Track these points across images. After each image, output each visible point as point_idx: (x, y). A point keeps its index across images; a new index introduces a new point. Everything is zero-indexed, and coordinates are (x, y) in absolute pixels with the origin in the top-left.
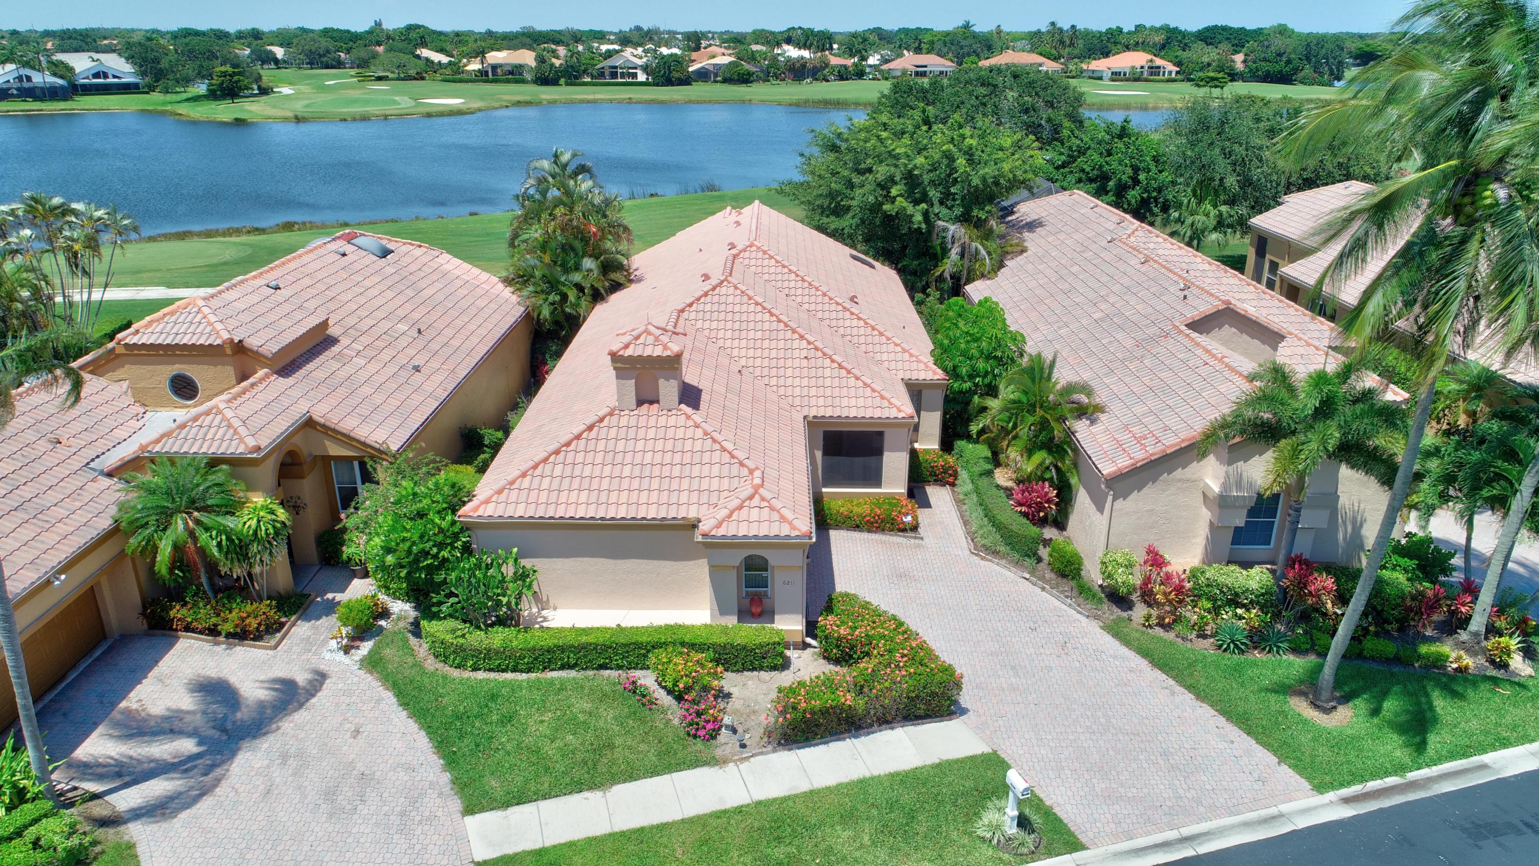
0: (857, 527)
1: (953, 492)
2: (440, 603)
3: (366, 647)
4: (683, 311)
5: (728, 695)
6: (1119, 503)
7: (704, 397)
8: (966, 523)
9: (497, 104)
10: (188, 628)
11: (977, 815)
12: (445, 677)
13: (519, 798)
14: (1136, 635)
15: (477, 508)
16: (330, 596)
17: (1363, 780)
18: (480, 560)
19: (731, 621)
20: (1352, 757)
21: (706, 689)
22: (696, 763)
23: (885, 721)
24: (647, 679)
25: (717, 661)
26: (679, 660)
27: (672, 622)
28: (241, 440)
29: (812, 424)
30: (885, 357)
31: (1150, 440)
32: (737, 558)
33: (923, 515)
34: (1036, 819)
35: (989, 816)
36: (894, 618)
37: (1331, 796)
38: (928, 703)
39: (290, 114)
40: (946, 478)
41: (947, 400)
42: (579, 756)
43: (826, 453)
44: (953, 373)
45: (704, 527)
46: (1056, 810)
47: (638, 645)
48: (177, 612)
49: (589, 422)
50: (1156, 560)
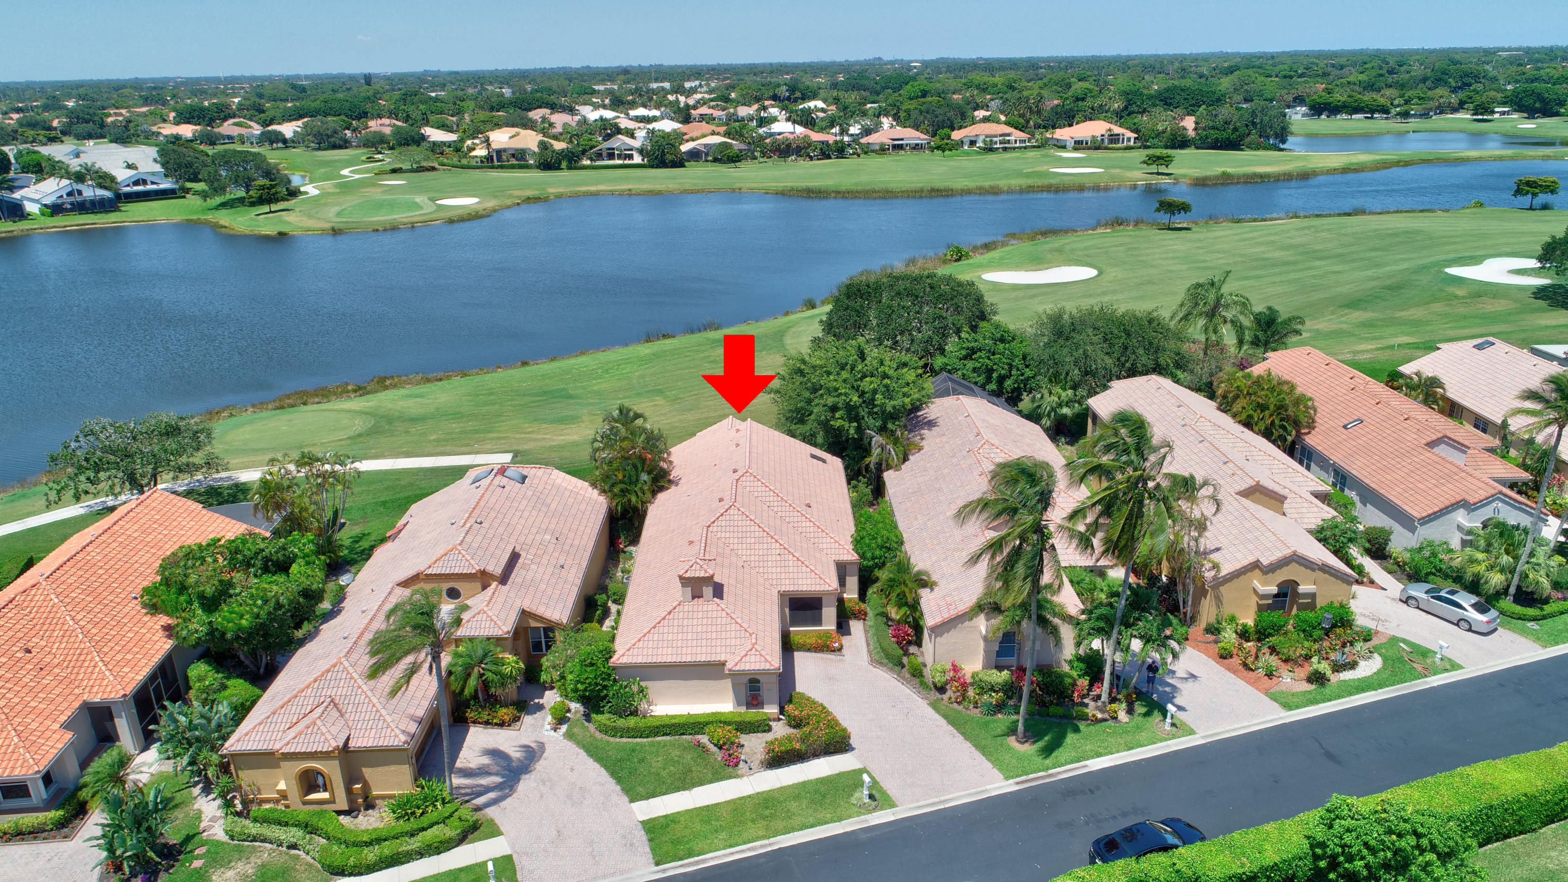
0: (809, 650)
1: (864, 624)
2: (603, 706)
3: (564, 728)
4: (709, 526)
5: (743, 746)
6: (938, 639)
7: (725, 589)
8: (868, 645)
9: (509, 202)
10: (474, 722)
11: (852, 795)
12: (608, 742)
13: (654, 795)
14: (943, 708)
15: (618, 659)
16: (536, 701)
17: (1027, 774)
18: (621, 686)
19: (743, 709)
20: (1025, 764)
21: (732, 743)
22: (730, 777)
23: (816, 755)
24: (704, 739)
25: (736, 729)
26: (719, 730)
27: (714, 711)
28: (499, 628)
29: (782, 595)
30: (825, 546)
31: (953, 607)
32: (745, 680)
33: (845, 640)
34: (877, 795)
35: (857, 795)
36: (822, 705)
37: (1011, 781)
38: (835, 746)
39: (327, 226)
40: (861, 615)
41: (860, 570)
42: (677, 776)
43: (791, 610)
44: (862, 556)
45: (729, 665)
46: (888, 792)
47: (700, 723)
48: (470, 714)
49: (668, 610)
50: (955, 669)
